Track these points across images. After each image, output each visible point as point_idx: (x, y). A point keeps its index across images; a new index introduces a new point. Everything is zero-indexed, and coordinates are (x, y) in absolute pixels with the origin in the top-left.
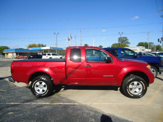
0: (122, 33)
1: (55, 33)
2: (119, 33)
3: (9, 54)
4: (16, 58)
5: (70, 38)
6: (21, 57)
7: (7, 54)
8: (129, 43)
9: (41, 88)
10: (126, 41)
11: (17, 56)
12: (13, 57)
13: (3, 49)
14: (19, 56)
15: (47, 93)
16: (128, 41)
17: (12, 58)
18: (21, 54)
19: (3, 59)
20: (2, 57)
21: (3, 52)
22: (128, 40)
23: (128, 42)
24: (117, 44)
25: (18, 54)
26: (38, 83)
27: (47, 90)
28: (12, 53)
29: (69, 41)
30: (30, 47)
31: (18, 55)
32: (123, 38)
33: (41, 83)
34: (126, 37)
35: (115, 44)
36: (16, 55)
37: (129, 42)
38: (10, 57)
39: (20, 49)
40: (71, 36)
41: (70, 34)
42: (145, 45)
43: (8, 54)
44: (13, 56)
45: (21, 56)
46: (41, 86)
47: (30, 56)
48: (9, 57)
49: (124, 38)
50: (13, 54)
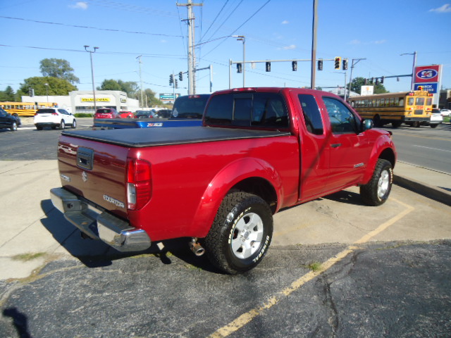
2: (86, 47)
8: (77, 80)
9: (246, 238)
10: (66, 72)
15: (265, 247)
16: (72, 72)
32: (55, 63)
34: (64, 62)
37: (75, 77)
49: (59, 62)
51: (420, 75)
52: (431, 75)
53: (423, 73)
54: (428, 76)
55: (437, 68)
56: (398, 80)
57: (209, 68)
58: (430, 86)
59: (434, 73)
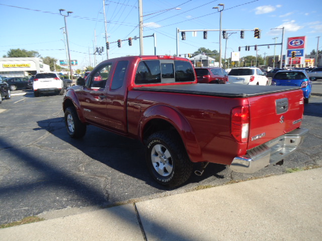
51: (291, 43)
52: (299, 43)
53: (293, 42)
54: (297, 44)
55: (303, 38)
56: (269, 48)
57: (153, 36)
58: (299, 52)
59: (301, 42)
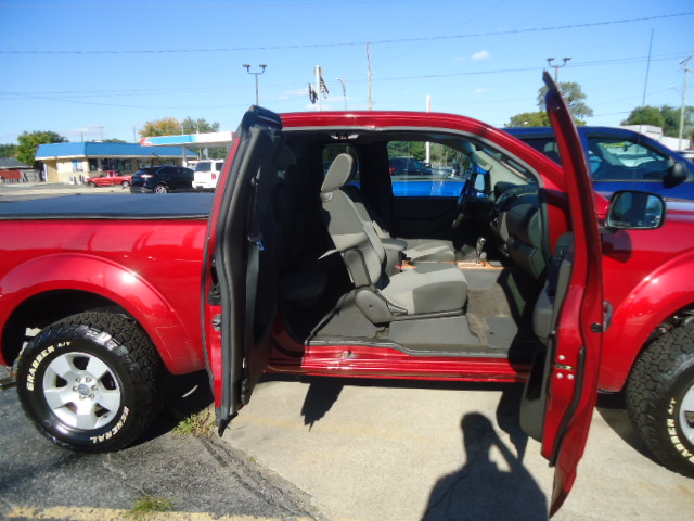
0: (565, 60)
1: (248, 67)
2: (550, 60)
3: (59, 165)
4: (89, 183)
5: (317, 89)
6: (108, 177)
7: (53, 164)
8: (590, 113)
9: (84, 392)
10: (573, 102)
11: (95, 174)
12: (78, 180)
13: (35, 143)
14: (101, 176)
15: (120, 425)
16: (583, 101)
17: (72, 183)
18: (109, 165)
19: (36, 187)
20: (34, 181)
21: (37, 159)
22: (584, 97)
23: (582, 105)
24: (534, 114)
25: (96, 166)
26: (62, 365)
27: (120, 411)
28: (74, 160)
29: (314, 102)
30: (150, 135)
31: (96, 170)
33: (81, 364)
34: (574, 85)
35: (526, 116)
36: (91, 169)
37: (585, 108)
38: (66, 180)
39: (109, 142)
40: (321, 80)
41: (317, 71)
42: (662, 122)
43: (56, 168)
44: (77, 175)
45: (111, 175)
46: (83, 381)
47: (139, 176)
48: (60, 181)
49: (566, 86)
50: (79, 164)
